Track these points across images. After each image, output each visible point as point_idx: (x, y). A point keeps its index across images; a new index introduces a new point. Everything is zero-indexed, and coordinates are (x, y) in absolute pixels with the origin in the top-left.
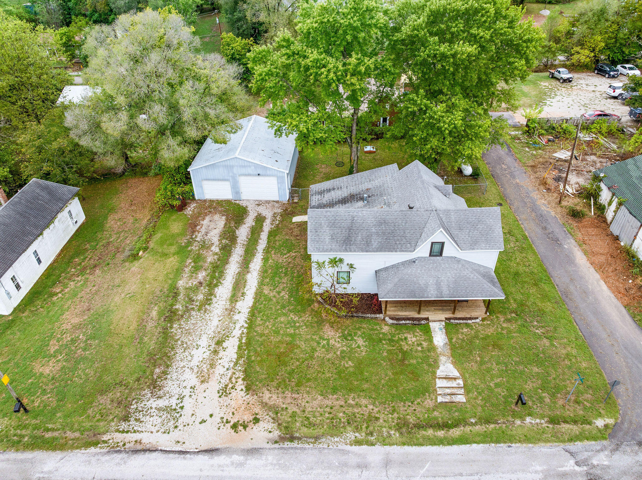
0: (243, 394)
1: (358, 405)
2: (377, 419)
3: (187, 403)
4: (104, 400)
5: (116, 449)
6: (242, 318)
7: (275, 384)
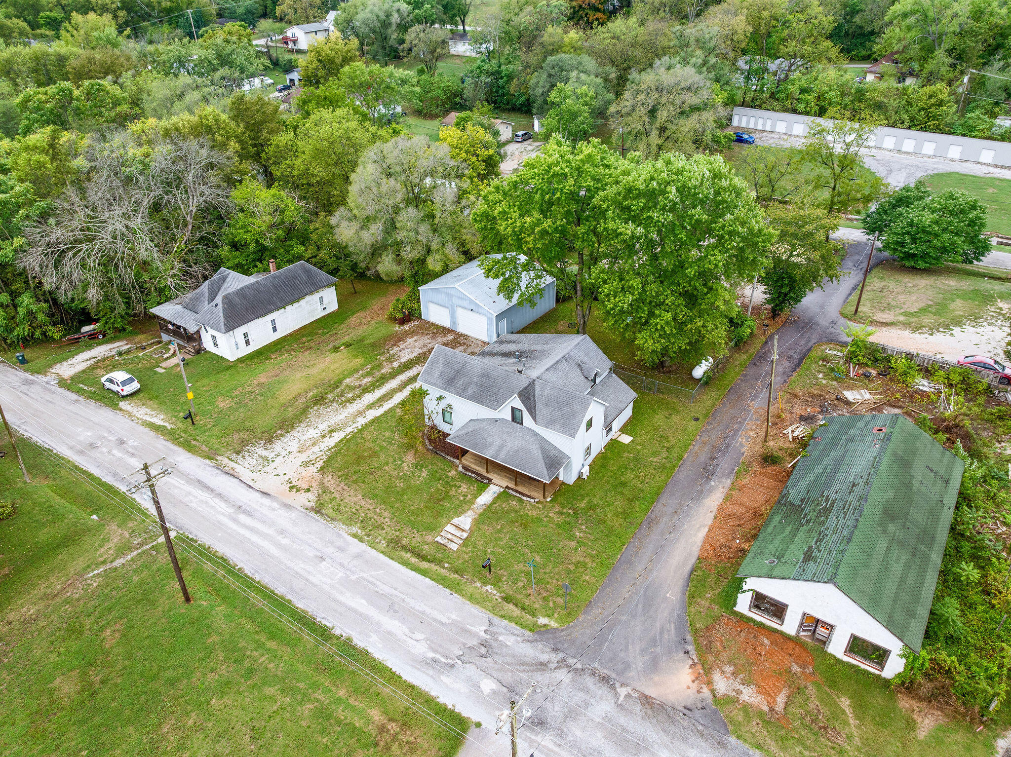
0: (316, 470)
1: (380, 515)
2: (383, 529)
3: (278, 460)
4: (236, 436)
5: (218, 467)
6: (361, 421)
7: (340, 474)
